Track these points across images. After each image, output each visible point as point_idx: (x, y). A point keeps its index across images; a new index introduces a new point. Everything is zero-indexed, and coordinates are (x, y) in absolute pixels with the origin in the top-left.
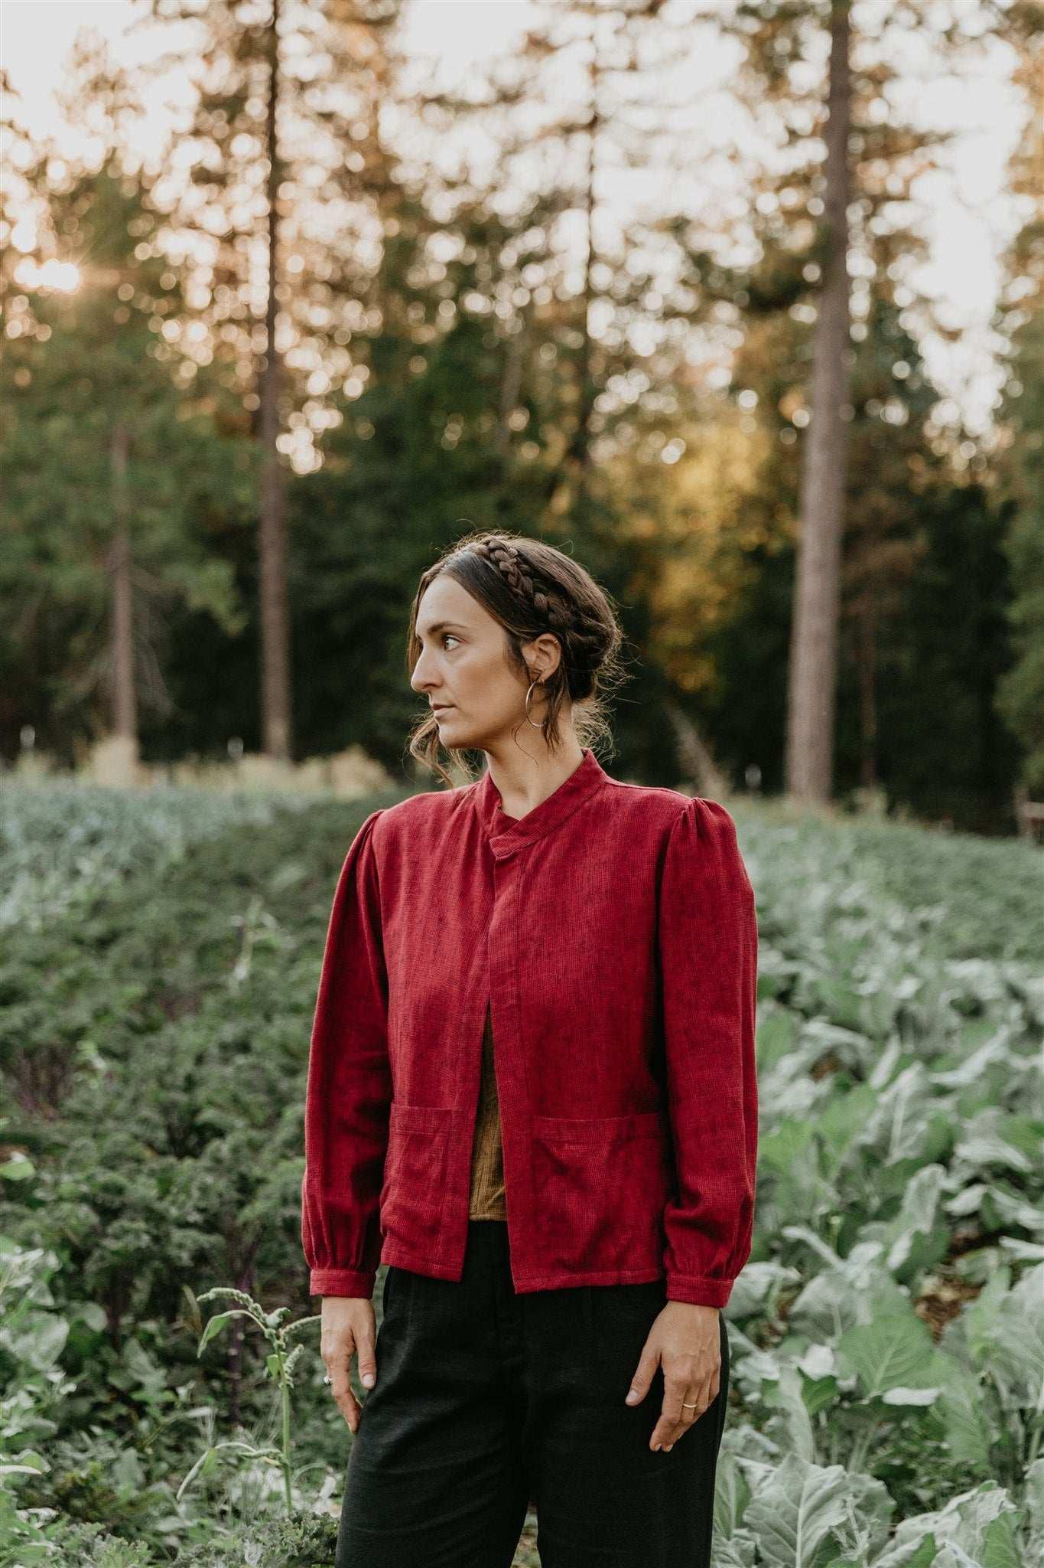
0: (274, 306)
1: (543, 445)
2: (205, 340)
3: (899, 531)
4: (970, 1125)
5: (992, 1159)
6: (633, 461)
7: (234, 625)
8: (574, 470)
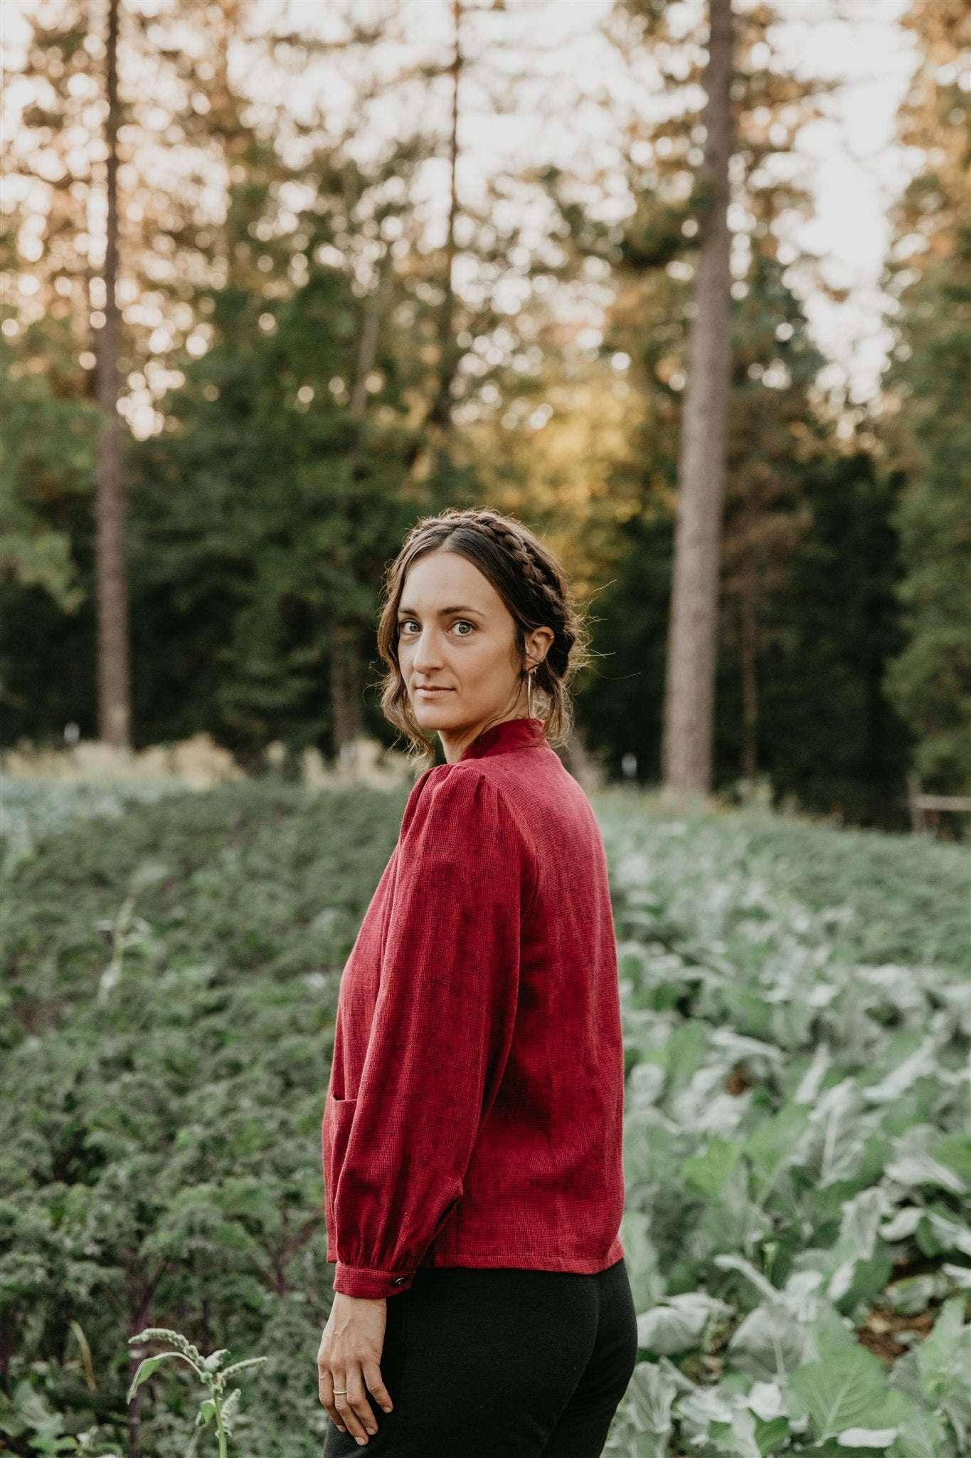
0: (113, 257)
1: (404, 410)
2: (37, 293)
3: (783, 504)
4: (899, 1144)
5: (927, 1180)
6: (497, 425)
7: (70, 602)
8: (435, 436)
